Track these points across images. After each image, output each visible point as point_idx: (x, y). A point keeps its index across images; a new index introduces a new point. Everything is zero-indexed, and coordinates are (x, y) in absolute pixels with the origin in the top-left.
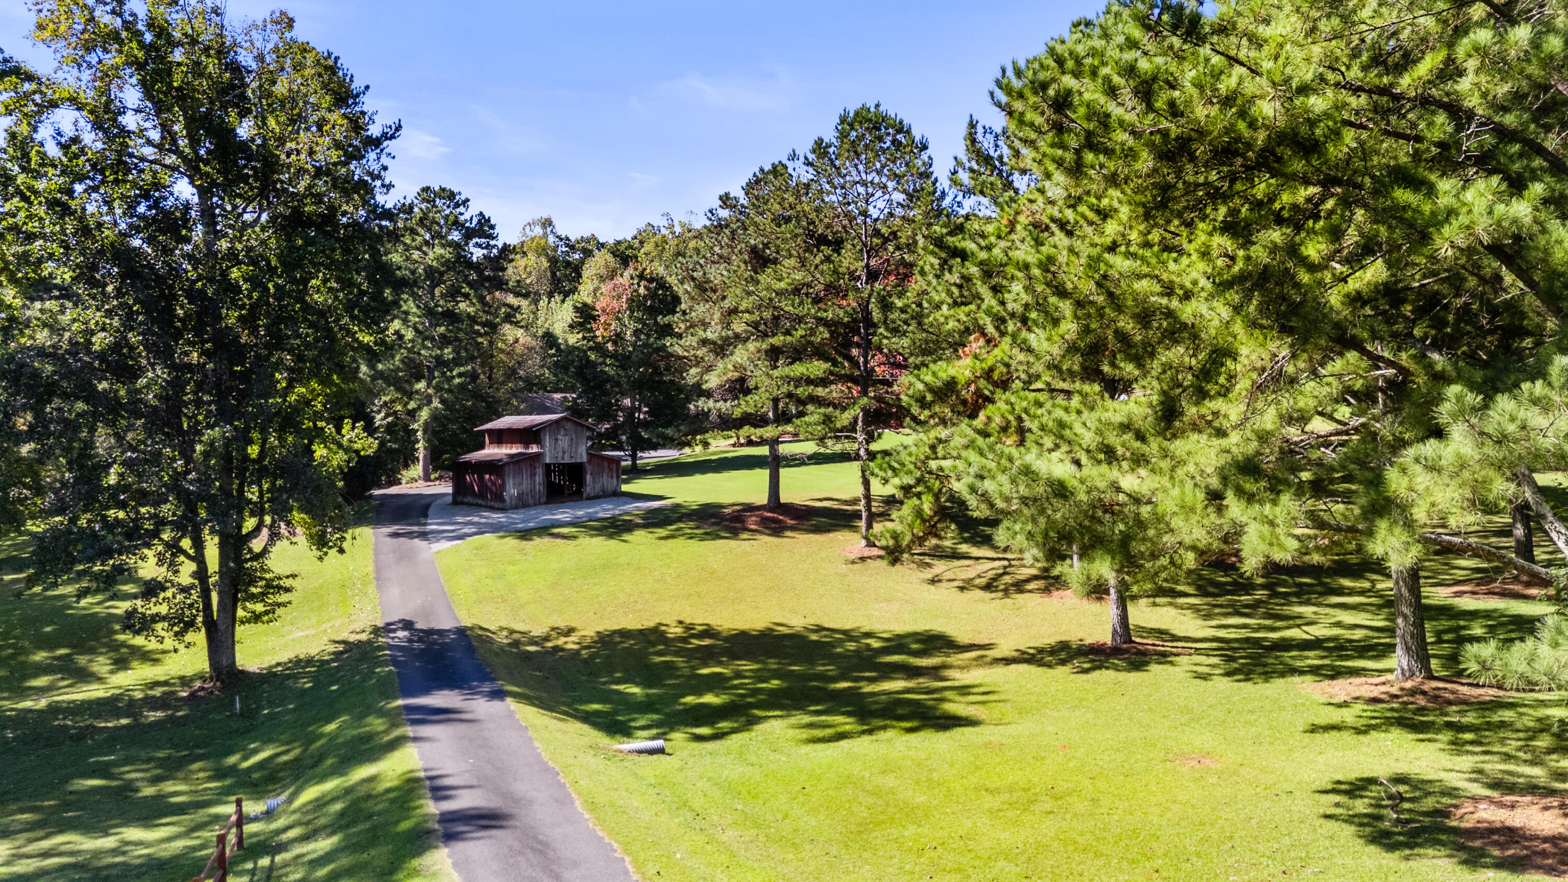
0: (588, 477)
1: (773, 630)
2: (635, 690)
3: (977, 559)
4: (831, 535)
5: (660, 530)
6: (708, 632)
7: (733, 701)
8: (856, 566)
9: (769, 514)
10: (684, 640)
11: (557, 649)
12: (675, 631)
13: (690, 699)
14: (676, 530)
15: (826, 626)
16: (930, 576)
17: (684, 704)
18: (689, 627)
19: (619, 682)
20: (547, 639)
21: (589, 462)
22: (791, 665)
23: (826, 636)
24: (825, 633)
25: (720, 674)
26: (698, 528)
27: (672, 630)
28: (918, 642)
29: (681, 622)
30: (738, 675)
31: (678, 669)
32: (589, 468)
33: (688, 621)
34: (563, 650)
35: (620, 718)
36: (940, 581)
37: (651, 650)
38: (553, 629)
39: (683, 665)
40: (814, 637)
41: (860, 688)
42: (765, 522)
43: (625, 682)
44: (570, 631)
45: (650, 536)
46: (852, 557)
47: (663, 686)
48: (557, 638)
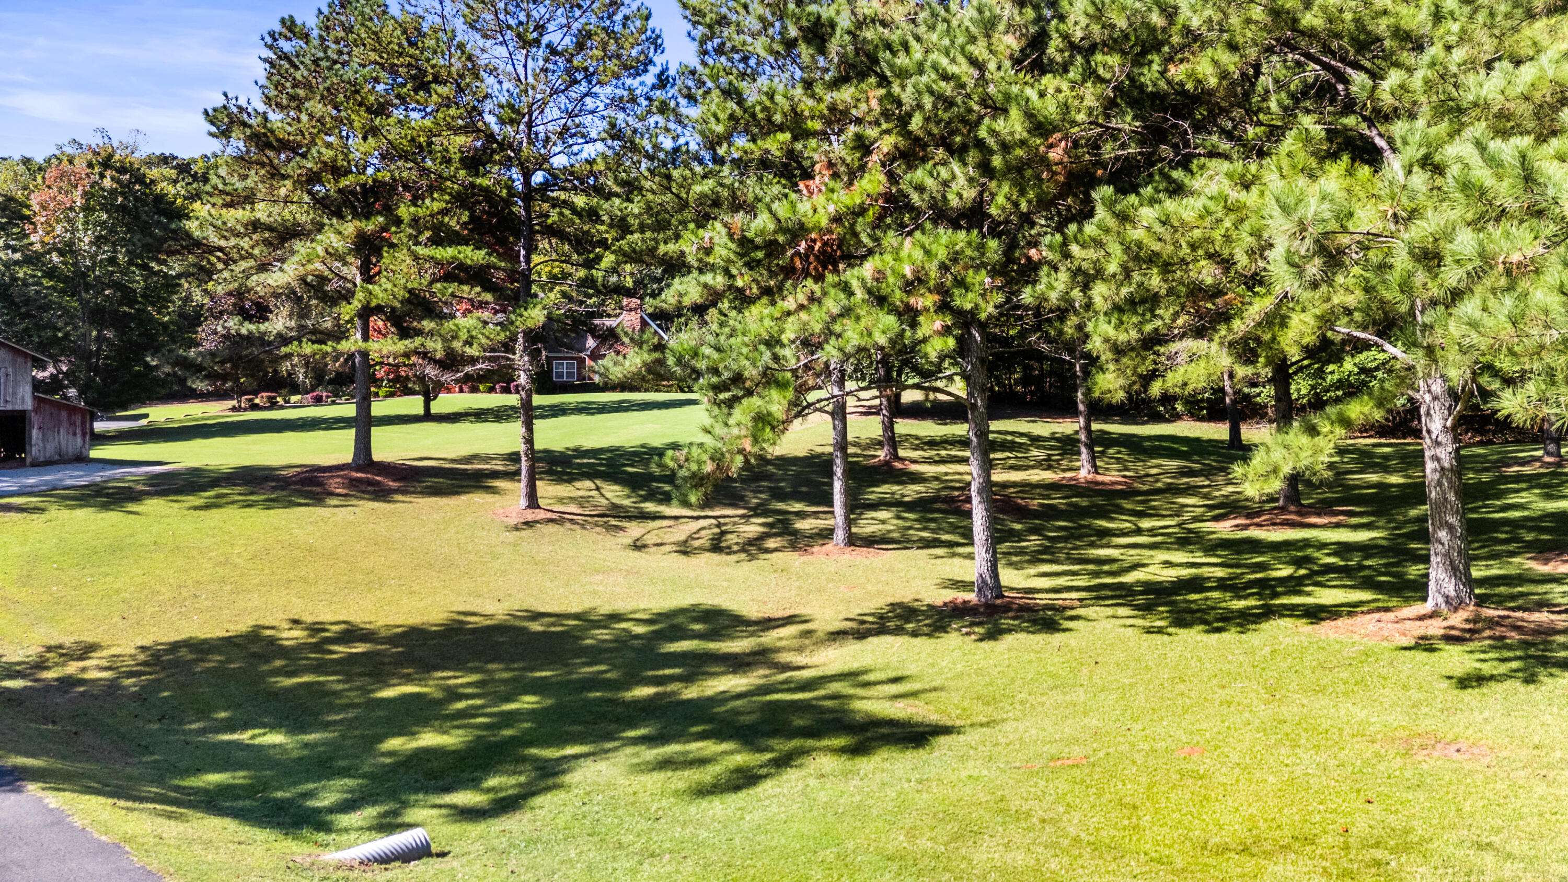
0: (35, 433)
1: (462, 622)
2: (275, 738)
3: (676, 518)
4: (464, 498)
5: (190, 498)
6: (351, 634)
7: (479, 737)
8: (524, 534)
9: (359, 475)
10: (317, 647)
11: (68, 683)
12: (292, 636)
13: (395, 743)
14: (218, 496)
15: (542, 610)
16: (629, 541)
17: (391, 754)
18: (315, 628)
19: (231, 727)
20: (41, 665)
21: (36, 410)
22: (533, 670)
23: (553, 624)
24: (547, 620)
25: (418, 696)
26: (252, 493)
27: (285, 635)
28: (696, 620)
29: (296, 622)
30: (454, 694)
31: (335, 693)
32: (35, 419)
33: (309, 619)
34: (82, 682)
35: (279, 794)
36: (645, 546)
37: (265, 668)
38: (49, 649)
39: (340, 687)
40: (536, 627)
41: (673, 693)
42: (354, 484)
43: (245, 726)
44: (86, 650)
45: (176, 505)
46: (513, 521)
47: (326, 726)
48: (64, 664)
